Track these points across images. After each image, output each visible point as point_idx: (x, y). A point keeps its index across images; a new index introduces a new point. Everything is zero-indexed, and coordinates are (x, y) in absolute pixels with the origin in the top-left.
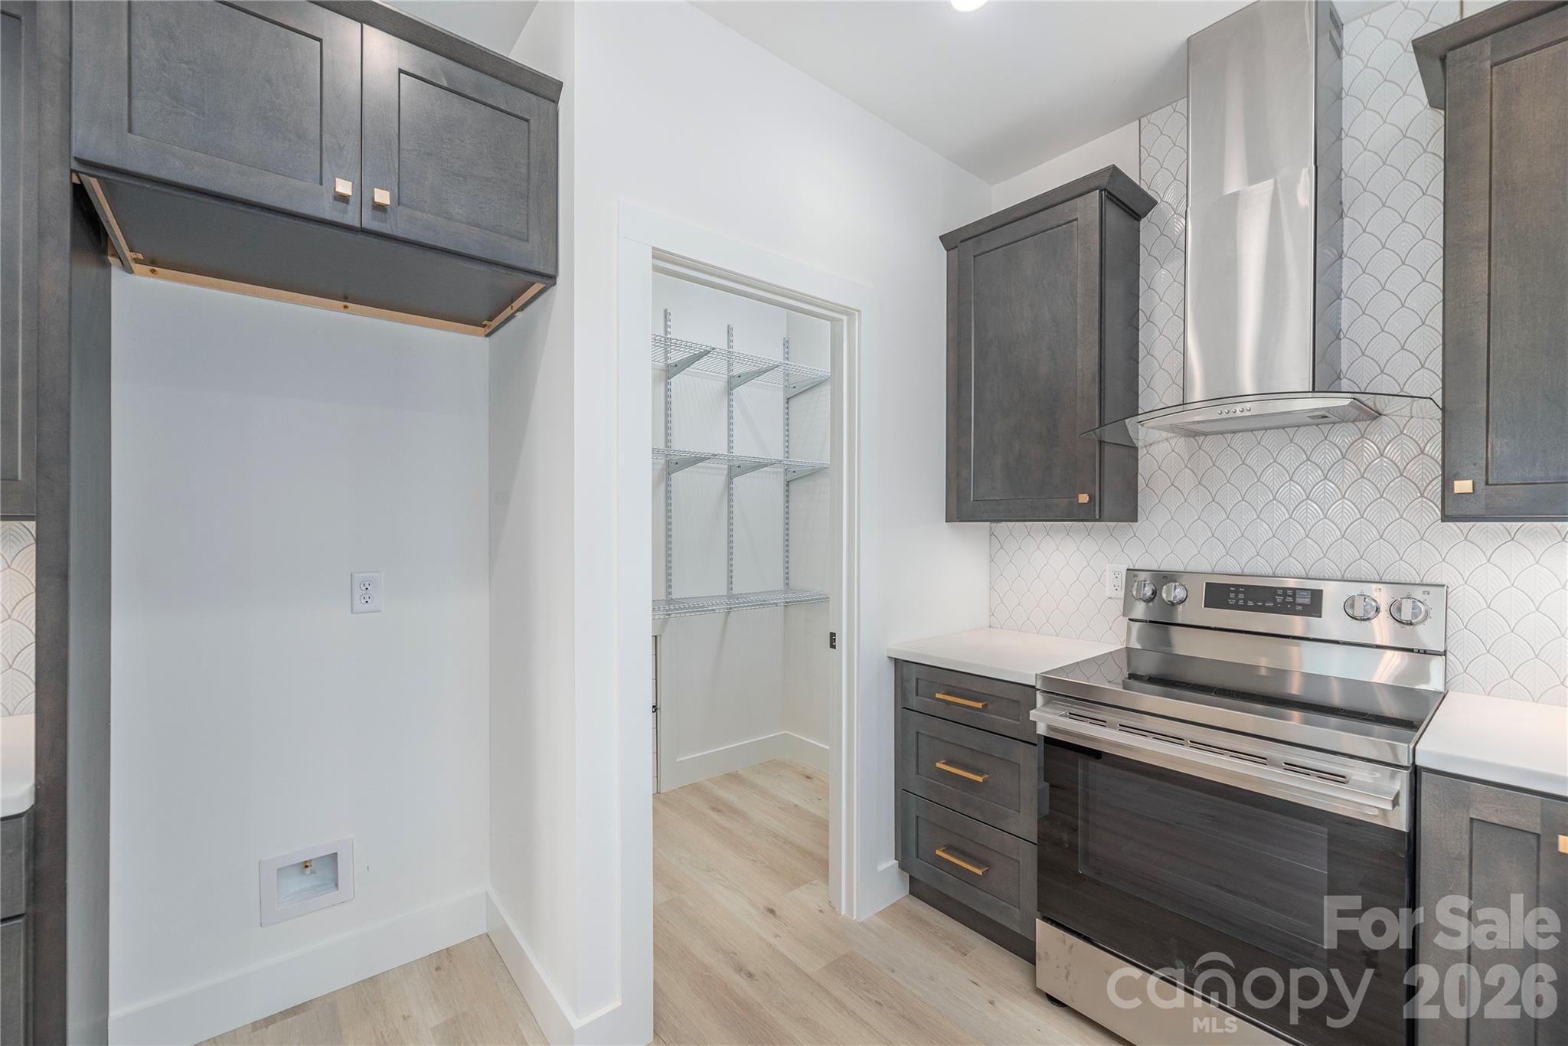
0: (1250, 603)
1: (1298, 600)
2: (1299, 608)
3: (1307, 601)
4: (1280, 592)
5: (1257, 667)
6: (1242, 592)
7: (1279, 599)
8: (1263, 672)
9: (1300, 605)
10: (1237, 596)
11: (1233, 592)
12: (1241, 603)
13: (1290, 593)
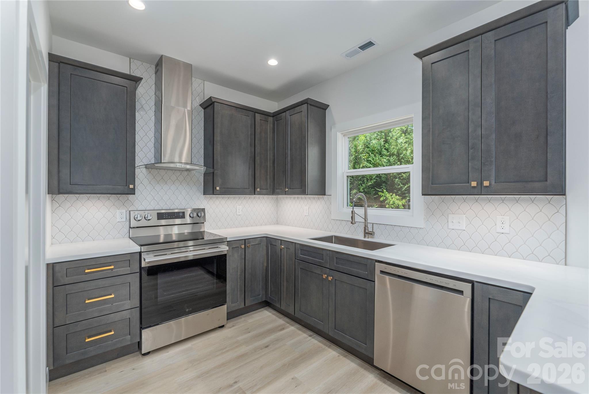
0: (169, 217)
1: (180, 215)
2: (180, 217)
3: (182, 215)
4: (176, 213)
5: (184, 233)
6: (167, 214)
7: (176, 215)
8: (186, 234)
9: (180, 216)
10: (166, 215)
11: (164, 214)
12: (167, 217)
13: (178, 213)
